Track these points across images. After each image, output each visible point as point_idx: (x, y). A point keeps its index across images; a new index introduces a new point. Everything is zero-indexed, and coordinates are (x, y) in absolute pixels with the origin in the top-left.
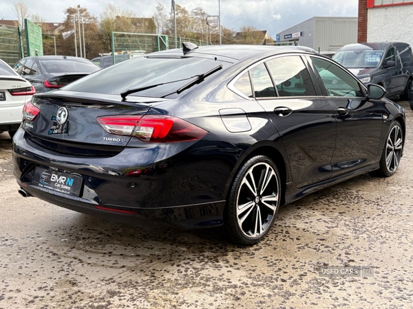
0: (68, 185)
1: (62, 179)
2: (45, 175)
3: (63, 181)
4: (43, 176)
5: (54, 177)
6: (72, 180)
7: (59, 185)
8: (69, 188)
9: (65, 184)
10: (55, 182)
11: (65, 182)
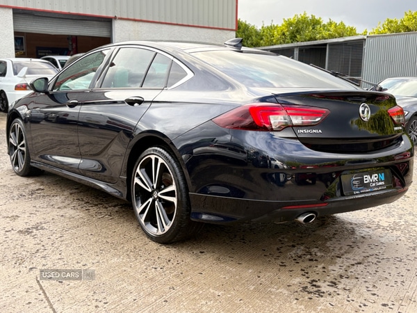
0: (382, 181)
1: (375, 177)
2: (356, 180)
3: (376, 179)
4: (354, 182)
5: (367, 179)
6: (383, 174)
7: (374, 184)
8: (383, 183)
9: (379, 182)
10: (369, 183)
11: (378, 179)
